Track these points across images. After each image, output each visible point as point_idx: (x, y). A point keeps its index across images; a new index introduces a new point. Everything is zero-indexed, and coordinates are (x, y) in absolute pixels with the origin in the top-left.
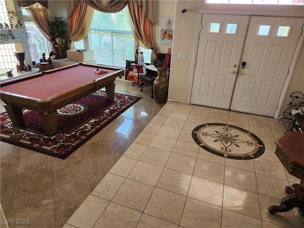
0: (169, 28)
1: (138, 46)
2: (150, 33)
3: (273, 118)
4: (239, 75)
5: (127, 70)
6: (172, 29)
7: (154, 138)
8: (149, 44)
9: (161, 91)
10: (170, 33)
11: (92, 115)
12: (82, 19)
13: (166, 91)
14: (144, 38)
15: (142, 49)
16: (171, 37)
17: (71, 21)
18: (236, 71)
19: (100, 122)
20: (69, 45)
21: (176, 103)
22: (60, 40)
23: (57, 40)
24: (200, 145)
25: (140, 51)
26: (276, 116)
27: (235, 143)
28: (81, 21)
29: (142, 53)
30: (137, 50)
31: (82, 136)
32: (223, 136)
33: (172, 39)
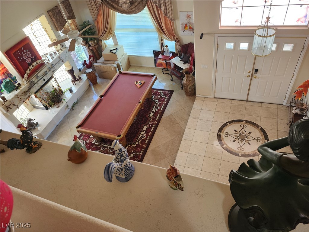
0: (189, 22)
1: (162, 39)
2: (171, 27)
3: (282, 105)
4: (253, 78)
5: (155, 58)
6: (191, 22)
7: (192, 145)
8: (172, 37)
9: (190, 88)
10: (191, 26)
11: (143, 121)
12: (107, 21)
13: (194, 87)
14: (166, 33)
15: (166, 42)
16: (191, 29)
17: (97, 22)
18: (251, 75)
19: (150, 128)
20: (100, 44)
21: (203, 99)
22: (93, 43)
23: (90, 43)
24: (223, 147)
25: (165, 44)
26: (284, 104)
27: (248, 141)
28: (107, 23)
29: (167, 46)
30: (162, 43)
31: (143, 145)
32: (239, 134)
33: (193, 31)
